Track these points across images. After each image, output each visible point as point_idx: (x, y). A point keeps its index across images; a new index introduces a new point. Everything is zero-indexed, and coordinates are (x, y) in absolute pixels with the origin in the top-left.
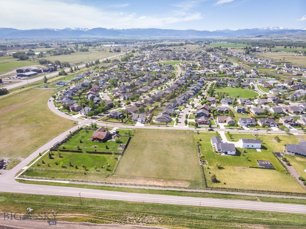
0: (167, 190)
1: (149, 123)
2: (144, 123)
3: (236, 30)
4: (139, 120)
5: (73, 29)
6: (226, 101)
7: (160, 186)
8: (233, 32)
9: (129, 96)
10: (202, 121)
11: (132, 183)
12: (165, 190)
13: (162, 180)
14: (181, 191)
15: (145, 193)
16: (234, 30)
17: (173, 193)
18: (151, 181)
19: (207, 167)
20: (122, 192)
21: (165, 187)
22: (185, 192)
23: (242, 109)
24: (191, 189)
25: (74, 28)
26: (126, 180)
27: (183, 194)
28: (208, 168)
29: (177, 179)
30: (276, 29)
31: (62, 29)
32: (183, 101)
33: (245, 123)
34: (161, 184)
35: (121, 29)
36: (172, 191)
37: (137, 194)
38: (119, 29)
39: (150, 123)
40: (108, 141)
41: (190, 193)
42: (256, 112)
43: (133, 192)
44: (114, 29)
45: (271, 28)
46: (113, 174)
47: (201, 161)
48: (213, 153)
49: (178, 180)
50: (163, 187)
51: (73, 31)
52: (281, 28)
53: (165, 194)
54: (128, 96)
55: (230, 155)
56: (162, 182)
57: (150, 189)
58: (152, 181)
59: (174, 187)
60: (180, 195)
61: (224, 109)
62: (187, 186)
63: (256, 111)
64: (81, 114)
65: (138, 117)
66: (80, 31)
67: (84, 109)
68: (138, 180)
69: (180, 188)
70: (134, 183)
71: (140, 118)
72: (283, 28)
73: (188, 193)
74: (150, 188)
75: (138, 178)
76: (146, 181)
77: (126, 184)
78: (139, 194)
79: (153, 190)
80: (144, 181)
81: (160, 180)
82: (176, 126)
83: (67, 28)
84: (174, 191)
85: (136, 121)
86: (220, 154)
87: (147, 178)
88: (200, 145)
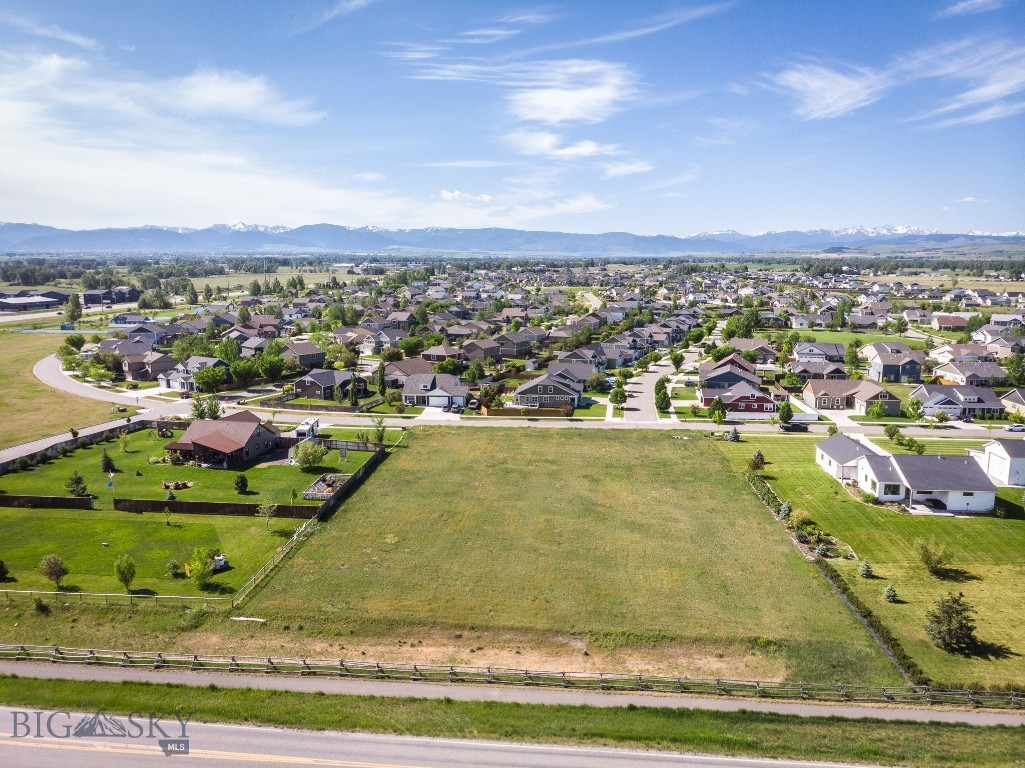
0: (632, 708)
1: (484, 410)
2: (459, 411)
3: (761, 233)
4: (438, 397)
5: (237, 227)
6: (816, 351)
7: (569, 684)
8: (751, 239)
9: (398, 338)
10: (739, 400)
11: (354, 660)
12: (617, 710)
13: (580, 645)
14: (745, 716)
15: (460, 731)
16: (755, 235)
17: (686, 728)
18: (503, 648)
19: (861, 570)
20: (271, 729)
21: (608, 687)
22: (774, 718)
23: (904, 366)
24: (811, 697)
25: (242, 227)
26: (319, 646)
27: (771, 741)
28: (869, 575)
29: (688, 633)
30: (885, 231)
31: (200, 227)
32: (631, 352)
33: (949, 402)
34: (576, 667)
35: (394, 228)
36: (667, 713)
37: (392, 738)
38: (387, 231)
39: (488, 407)
40: (258, 467)
41: (823, 731)
42: (974, 375)
43: (353, 726)
44: (370, 228)
45: (870, 231)
46: (238, 610)
47: (803, 540)
48: (858, 506)
49: (696, 640)
50: (589, 685)
51: (238, 232)
52: (901, 230)
53: (622, 738)
54: (392, 337)
55: (960, 513)
56: (581, 658)
57: (490, 705)
58: (505, 653)
59: (684, 688)
60: (751, 747)
61: (824, 370)
62: (778, 680)
63: (969, 373)
64: (169, 386)
65: (434, 386)
66: (260, 233)
67: (185, 365)
68: (407, 648)
69: (726, 690)
70: (372, 662)
71: (441, 388)
72: (905, 231)
73: (808, 728)
74: (495, 694)
75: (409, 634)
76: (465, 654)
77: (310, 672)
78: (408, 738)
79: (517, 705)
80: (451, 650)
81: (563, 645)
82: (617, 420)
83: (216, 226)
84: (683, 714)
85: (423, 401)
86: (905, 511)
87: (470, 633)
88: (769, 478)
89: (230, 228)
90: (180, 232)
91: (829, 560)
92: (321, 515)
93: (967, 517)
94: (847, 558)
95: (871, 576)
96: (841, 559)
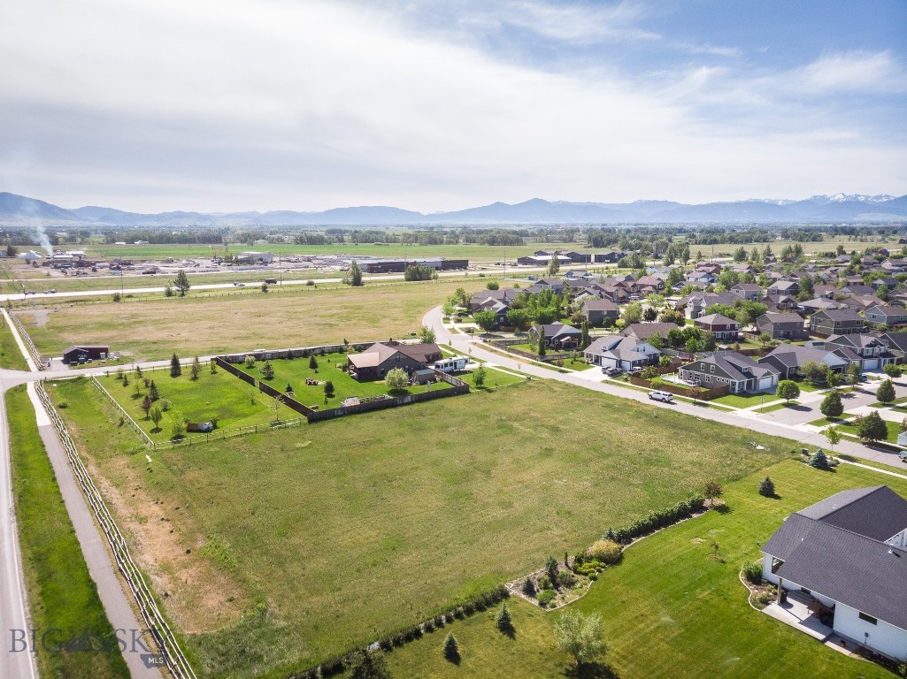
4: (608, 357)
5: (836, 198)
13: (200, 545)
25: (842, 197)
46: (153, 452)
51: (837, 202)
56: (182, 552)
65: (614, 348)
66: (859, 203)
82: (748, 415)
83: (815, 197)
85: (598, 361)
86: (765, 602)
87: (182, 510)
88: (723, 509)
89: (828, 199)
90: (780, 203)
91: (523, 596)
92: (315, 418)
93: (846, 652)
94: (542, 604)
95: (506, 627)
96: (535, 602)
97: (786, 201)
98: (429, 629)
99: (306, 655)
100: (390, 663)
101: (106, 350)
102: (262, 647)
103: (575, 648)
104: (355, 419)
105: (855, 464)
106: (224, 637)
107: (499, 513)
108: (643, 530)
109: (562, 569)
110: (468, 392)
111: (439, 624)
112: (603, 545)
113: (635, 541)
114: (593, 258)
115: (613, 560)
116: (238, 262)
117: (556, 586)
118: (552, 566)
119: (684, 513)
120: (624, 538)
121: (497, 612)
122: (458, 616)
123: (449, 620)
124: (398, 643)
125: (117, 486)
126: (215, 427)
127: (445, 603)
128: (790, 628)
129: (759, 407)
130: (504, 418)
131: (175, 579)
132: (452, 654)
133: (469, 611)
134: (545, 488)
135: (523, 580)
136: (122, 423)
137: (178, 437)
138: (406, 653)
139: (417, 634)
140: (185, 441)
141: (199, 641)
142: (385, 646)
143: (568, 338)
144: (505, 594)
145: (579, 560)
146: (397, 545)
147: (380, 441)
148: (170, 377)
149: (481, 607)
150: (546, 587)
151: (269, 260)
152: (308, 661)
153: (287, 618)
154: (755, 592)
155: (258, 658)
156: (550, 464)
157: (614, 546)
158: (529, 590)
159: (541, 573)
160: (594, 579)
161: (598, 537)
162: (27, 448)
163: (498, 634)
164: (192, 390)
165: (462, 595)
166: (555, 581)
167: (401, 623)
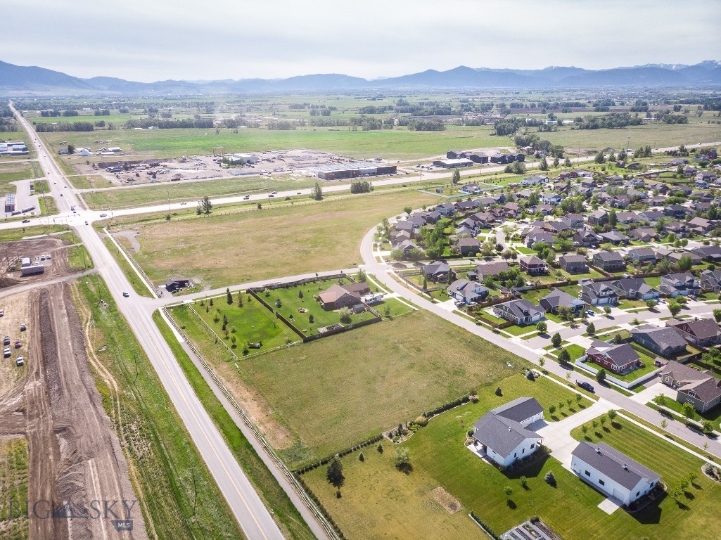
2: (461, 306)
4: (459, 295)
10: (597, 355)
22: (253, 452)
34: (259, 417)
48: (461, 432)
55: (489, 458)
56: (265, 416)
65: (461, 289)
71: (463, 291)
76: (250, 399)
82: (517, 341)
85: (454, 295)
86: (470, 444)
87: (259, 395)
88: (475, 401)
91: (388, 438)
92: (307, 340)
93: (487, 462)
94: (394, 442)
95: (380, 450)
96: (392, 441)
97: (680, 65)
98: (355, 450)
99: (316, 457)
100: (342, 461)
101: (187, 281)
102: (301, 454)
103: (399, 459)
104: (325, 340)
105: (547, 376)
106: (289, 450)
107: (385, 400)
108: (439, 411)
109: (404, 428)
110: (381, 320)
111: (358, 448)
112: (420, 419)
113: (435, 415)
114: (489, 159)
115: (423, 425)
116: (234, 164)
117: (400, 434)
118: (401, 426)
119: (459, 403)
120: (431, 414)
121: (377, 444)
122: (365, 445)
123: (362, 446)
124: (344, 454)
125: (229, 381)
126: (261, 345)
127: (362, 440)
128: (473, 453)
129: (523, 335)
130: (396, 341)
131: (266, 427)
132: (362, 459)
133: (369, 443)
134: (406, 387)
135: (388, 432)
136: (217, 342)
137: (246, 352)
138: (347, 457)
139: (351, 451)
140: (250, 355)
141: (282, 451)
142: (340, 456)
143: (442, 275)
144: (382, 437)
145: (411, 424)
146: (344, 414)
147: (337, 356)
148: (227, 305)
149: (373, 442)
150: (397, 435)
151: (254, 161)
152: (316, 459)
153: (308, 444)
154: (468, 439)
155: (301, 458)
156: (411, 372)
157: (424, 419)
158: (391, 436)
159: (396, 428)
160: (415, 432)
161: (419, 415)
162: (182, 358)
163: (377, 452)
164: (242, 316)
165: (366, 436)
166: (400, 433)
167: (344, 446)
